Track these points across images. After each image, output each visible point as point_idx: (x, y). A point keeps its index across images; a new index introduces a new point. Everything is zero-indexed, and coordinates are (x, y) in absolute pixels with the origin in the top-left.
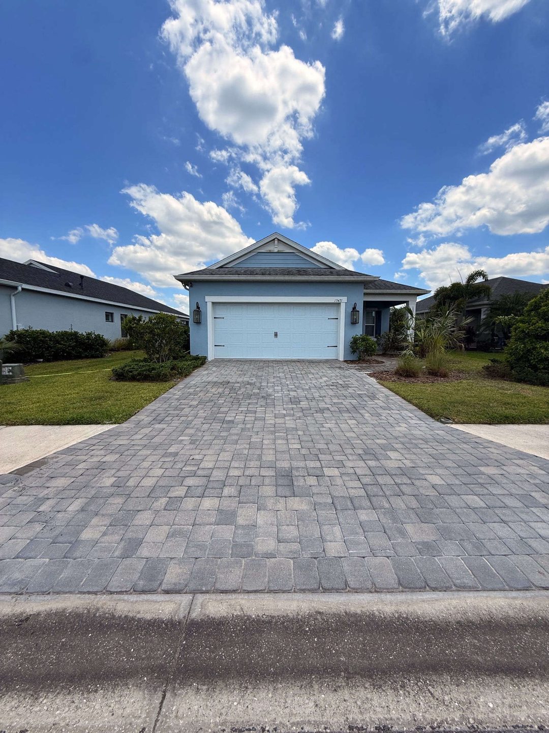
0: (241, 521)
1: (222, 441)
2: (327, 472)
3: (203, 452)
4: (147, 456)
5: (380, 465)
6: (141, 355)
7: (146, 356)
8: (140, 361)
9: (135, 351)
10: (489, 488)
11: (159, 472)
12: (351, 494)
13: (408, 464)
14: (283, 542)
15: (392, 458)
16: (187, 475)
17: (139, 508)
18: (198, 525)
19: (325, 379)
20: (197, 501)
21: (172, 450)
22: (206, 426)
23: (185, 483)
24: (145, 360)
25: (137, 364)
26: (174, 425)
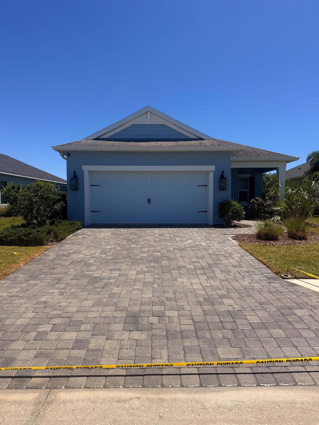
0: (91, 346)
1: (86, 293)
2: (167, 313)
3: (69, 301)
4: (21, 304)
5: (213, 309)
6: (19, 220)
7: (24, 222)
8: (18, 226)
9: (14, 217)
10: (294, 325)
11: (31, 315)
12: (182, 329)
13: (237, 308)
14: (121, 359)
15: (225, 304)
16: (53, 317)
17: (13, 339)
18: (58, 349)
19: (190, 241)
20: (59, 334)
21: (43, 299)
22: (74, 282)
23: (51, 322)
24: (23, 226)
25: (15, 230)
26: (47, 281)
